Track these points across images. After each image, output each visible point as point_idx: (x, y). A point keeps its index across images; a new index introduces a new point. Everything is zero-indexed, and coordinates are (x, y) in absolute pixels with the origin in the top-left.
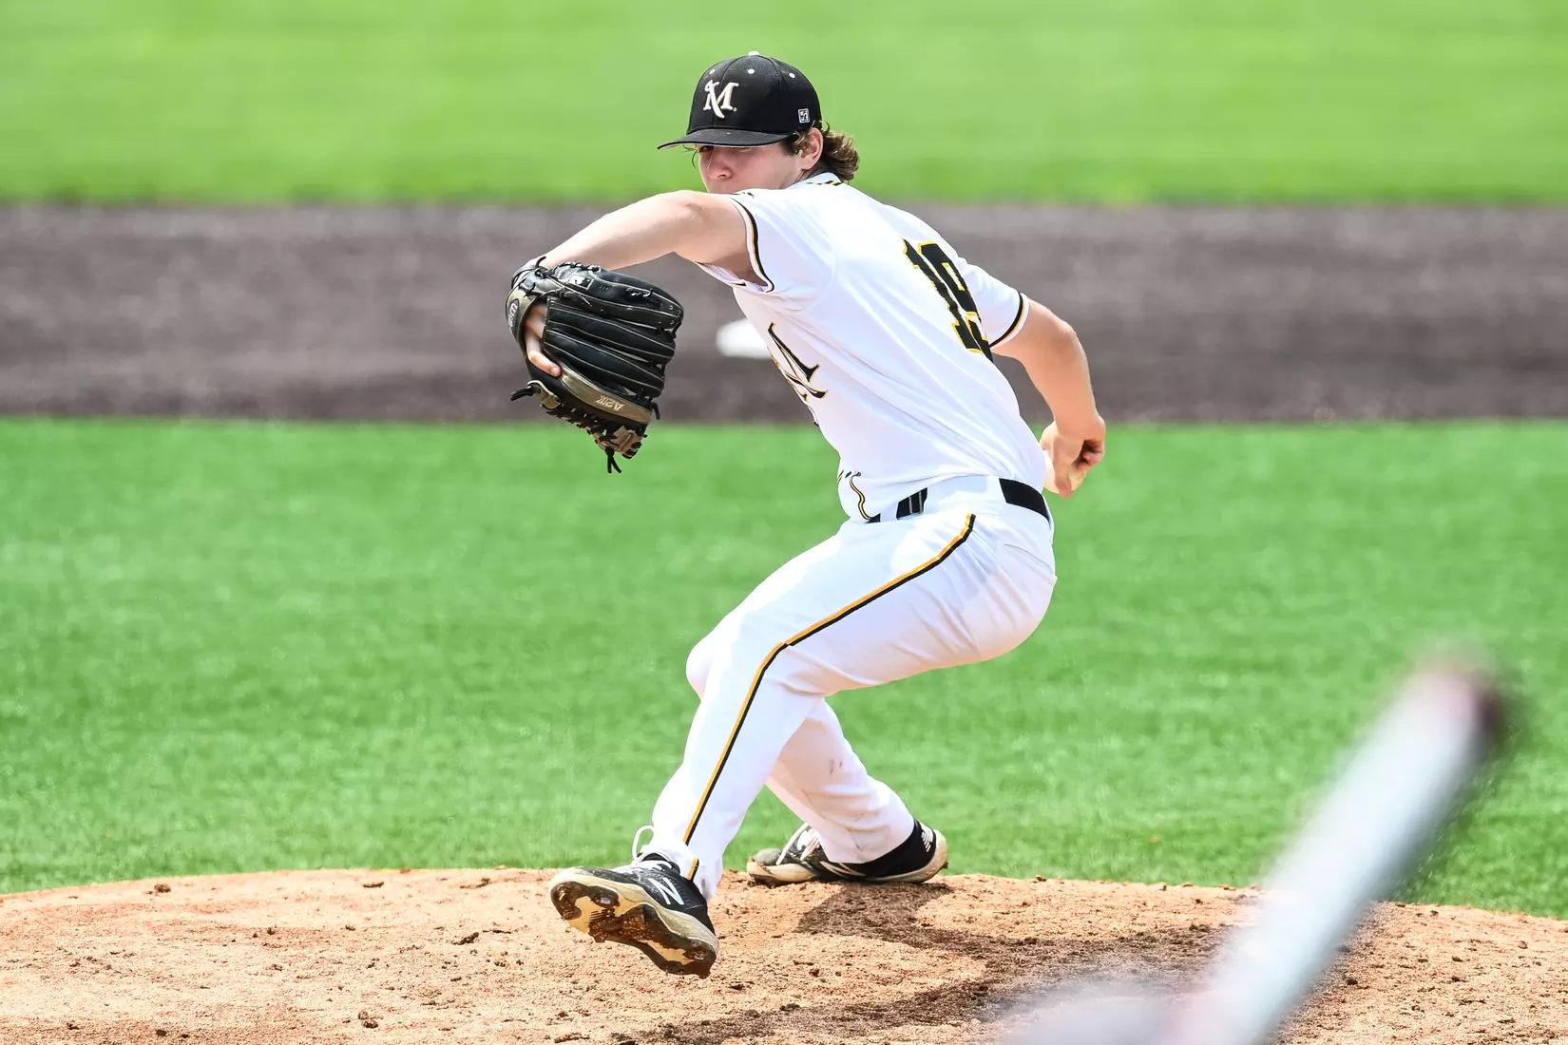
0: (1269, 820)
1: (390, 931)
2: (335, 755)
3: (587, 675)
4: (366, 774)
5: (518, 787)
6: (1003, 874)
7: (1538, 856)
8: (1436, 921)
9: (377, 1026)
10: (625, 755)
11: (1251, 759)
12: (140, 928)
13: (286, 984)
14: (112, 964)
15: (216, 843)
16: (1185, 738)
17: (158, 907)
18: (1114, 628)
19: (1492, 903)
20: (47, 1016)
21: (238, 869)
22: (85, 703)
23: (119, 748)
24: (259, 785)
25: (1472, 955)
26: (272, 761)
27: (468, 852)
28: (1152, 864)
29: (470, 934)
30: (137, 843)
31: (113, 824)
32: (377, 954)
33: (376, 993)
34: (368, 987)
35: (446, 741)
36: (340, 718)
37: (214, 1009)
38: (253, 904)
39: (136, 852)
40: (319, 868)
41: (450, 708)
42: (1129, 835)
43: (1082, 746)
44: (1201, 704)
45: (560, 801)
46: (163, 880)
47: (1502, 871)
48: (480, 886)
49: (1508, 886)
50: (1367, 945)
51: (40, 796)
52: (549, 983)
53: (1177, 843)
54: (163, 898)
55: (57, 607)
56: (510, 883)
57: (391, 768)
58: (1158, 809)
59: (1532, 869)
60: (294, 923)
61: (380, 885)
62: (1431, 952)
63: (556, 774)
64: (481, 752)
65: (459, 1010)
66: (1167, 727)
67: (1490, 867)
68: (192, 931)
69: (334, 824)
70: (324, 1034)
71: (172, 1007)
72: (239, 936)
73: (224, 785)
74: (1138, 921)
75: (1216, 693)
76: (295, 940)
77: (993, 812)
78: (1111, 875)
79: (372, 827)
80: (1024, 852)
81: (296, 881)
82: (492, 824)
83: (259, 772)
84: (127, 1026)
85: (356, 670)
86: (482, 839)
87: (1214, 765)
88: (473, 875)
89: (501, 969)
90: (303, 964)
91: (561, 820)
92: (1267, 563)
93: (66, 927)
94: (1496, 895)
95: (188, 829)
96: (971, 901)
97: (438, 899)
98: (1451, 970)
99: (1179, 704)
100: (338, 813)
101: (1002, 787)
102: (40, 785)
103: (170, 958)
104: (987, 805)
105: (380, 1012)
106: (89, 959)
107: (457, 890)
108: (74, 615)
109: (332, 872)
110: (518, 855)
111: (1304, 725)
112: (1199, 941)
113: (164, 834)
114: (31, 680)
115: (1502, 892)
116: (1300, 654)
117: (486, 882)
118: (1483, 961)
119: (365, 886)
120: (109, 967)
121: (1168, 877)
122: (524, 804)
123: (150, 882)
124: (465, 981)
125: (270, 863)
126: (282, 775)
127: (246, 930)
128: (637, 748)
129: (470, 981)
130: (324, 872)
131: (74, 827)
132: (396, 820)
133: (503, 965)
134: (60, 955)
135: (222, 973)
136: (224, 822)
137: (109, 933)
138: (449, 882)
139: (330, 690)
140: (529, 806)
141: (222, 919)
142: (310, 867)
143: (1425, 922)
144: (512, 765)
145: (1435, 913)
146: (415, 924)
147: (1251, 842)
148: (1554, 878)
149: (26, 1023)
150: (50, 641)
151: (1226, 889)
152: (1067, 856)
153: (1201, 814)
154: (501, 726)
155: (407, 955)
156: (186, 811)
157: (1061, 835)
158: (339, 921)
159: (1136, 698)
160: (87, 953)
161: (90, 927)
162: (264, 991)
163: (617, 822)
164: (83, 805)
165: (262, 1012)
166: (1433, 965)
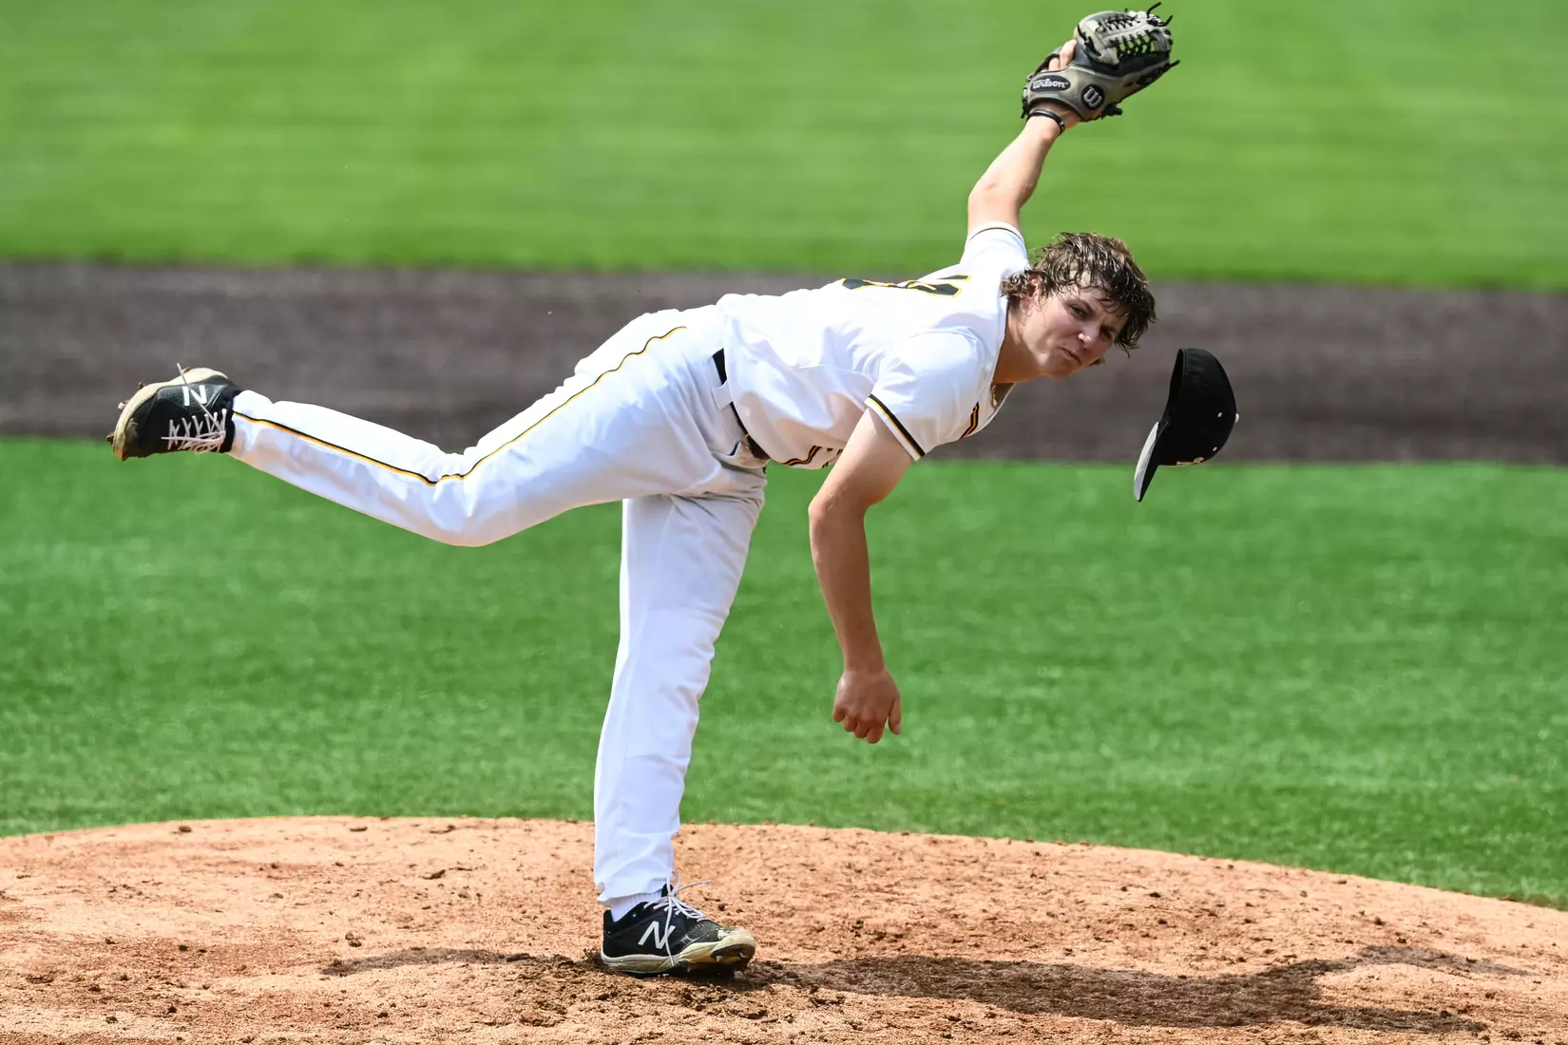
0: (1095, 788)
1: (371, 867)
2: (325, 723)
3: (535, 659)
4: (351, 738)
5: (478, 751)
6: (876, 830)
7: (1316, 821)
8: (1232, 873)
9: (360, 945)
10: (564, 726)
11: (1080, 737)
12: (167, 862)
13: (286, 909)
14: (143, 891)
15: (228, 793)
16: (1027, 719)
17: (182, 844)
18: (969, 628)
19: (1277, 859)
20: (90, 933)
21: (245, 814)
22: (120, 676)
23: (150, 713)
24: (265, 746)
25: (1262, 901)
26: (274, 727)
27: (435, 804)
28: (999, 823)
29: (438, 870)
30: (163, 791)
31: (143, 776)
32: (361, 886)
33: (359, 918)
34: (354, 913)
35: (418, 713)
36: (331, 691)
37: (227, 929)
38: (260, 843)
39: (162, 799)
40: (313, 815)
41: (422, 685)
42: (979, 798)
43: (942, 724)
44: (1038, 692)
45: (511, 762)
46: (186, 823)
47: (1286, 834)
48: (446, 832)
49: (1290, 844)
50: (1175, 892)
51: (83, 751)
52: (503, 911)
53: (1019, 806)
54: (186, 837)
55: (97, 597)
56: (471, 830)
57: (373, 734)
58: (1002, 777)
59: (1311, 832)
60: (293, 860)
61: (364, 829)
62: (1228, 898)
63: (508, 740)
64: (446, 721)
65: (428, 933)
66: (1012, 710)
67: (1276, 830)
68: (209, 865)
69: (326, 778)
70: (317, 952)
71: (192, 927)
72: (248, 870)
73: (234, 746)
74: (989, 869)
75: (1051, 683)
76: (294, 874)
77: (868, 778)
78: (965, 831)
79: (357, 783)
80: (893, 810)
81: (296, 825)
82: (456, 781)
83: (263, 735)
84: (155, 942)
85: (344, 652)
86: (448, 793)
87: (1049, 741)
88: (441, 823)
89: (463, 900)
90: (301, 893)
91: (512, 778)
92: (1093, 575)
93: (105, 859)
94: (1281, 852)
95: (206, 781)
96: (851, 851)
97: (415, 841)
98: (1244, 913)
99: (1021, 692)
100: (328, 769)
101: (874, 757)
102: (84, 743)
103: (191, 886)
104: (864, 772)
105: (363, 934)
106: (125, 886)
107: (427, 835)
108: (112, 604)
109: (325, 819)
110: (476, 806)
111: (1123, 710)
112: (1037, 886)
113: (185, 785)
114: (77, 656)
115: (1287, 850)
116: (1122, 652)
117: (451, 828)
118: (1270, 907)
119: (352, 830)
120: (140, 894)
121: (1011, 833)
122: (483, 764)
123: (174, 824)
124: (434, 909)
125: (273, 811)
126: (282, 737)
127: (251, 864)
128: (575, 720)
129: (438, 910)
130: (318, 818)
131: (110, 777)
132: (377, 776)
133: (465, 897)
134: (101, 882)
135: (233, 899)
136: (234, 776)
137: (140, 865)
138: (421, 828)
139: (322, 668)
140: (486, 767)
141: (234, 855)
142: (306, 814)
143: (1223, 873)
144: (473, 732)
145: (1231, 867)
146: (392, 861)
147: (1080, 806)
148: (1328, 840)
149: (71, 939)
150: (91, 624)
151: (1060, 844)
152: (928, 815)
153: (1041, 782)
154: (463, 700)
155: (386, 887)
156: (204, 767)
157: (923, 797)
158: (331, 858)
159: (986, 686)
160: (123, 881)
161: (125, 861)
162: (268, 916)
163: (559, 781)
164: (120, 760)
165: (267, 932)
166: (1229, 909)
